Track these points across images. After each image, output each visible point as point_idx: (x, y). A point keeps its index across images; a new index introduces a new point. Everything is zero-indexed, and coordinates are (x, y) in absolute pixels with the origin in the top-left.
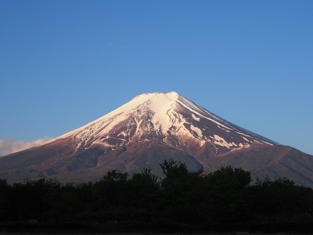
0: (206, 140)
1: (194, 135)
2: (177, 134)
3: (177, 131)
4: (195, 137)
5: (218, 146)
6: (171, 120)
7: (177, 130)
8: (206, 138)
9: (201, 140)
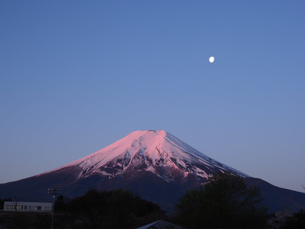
0: (189, 172)
1: (179, 168)
2: (164, 165)
3: (165, 164)
4: (180, 169)
5: (199, 177)
6: (160, 154)
7: (164, 162)
8: (189, 170)
9: (185, 172)
